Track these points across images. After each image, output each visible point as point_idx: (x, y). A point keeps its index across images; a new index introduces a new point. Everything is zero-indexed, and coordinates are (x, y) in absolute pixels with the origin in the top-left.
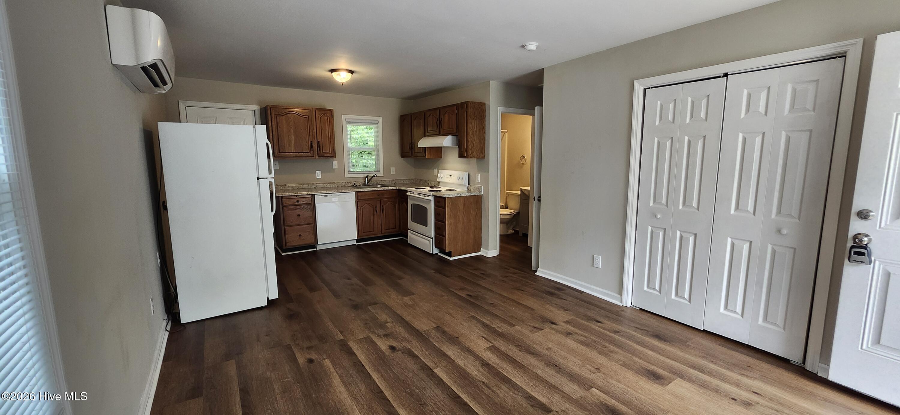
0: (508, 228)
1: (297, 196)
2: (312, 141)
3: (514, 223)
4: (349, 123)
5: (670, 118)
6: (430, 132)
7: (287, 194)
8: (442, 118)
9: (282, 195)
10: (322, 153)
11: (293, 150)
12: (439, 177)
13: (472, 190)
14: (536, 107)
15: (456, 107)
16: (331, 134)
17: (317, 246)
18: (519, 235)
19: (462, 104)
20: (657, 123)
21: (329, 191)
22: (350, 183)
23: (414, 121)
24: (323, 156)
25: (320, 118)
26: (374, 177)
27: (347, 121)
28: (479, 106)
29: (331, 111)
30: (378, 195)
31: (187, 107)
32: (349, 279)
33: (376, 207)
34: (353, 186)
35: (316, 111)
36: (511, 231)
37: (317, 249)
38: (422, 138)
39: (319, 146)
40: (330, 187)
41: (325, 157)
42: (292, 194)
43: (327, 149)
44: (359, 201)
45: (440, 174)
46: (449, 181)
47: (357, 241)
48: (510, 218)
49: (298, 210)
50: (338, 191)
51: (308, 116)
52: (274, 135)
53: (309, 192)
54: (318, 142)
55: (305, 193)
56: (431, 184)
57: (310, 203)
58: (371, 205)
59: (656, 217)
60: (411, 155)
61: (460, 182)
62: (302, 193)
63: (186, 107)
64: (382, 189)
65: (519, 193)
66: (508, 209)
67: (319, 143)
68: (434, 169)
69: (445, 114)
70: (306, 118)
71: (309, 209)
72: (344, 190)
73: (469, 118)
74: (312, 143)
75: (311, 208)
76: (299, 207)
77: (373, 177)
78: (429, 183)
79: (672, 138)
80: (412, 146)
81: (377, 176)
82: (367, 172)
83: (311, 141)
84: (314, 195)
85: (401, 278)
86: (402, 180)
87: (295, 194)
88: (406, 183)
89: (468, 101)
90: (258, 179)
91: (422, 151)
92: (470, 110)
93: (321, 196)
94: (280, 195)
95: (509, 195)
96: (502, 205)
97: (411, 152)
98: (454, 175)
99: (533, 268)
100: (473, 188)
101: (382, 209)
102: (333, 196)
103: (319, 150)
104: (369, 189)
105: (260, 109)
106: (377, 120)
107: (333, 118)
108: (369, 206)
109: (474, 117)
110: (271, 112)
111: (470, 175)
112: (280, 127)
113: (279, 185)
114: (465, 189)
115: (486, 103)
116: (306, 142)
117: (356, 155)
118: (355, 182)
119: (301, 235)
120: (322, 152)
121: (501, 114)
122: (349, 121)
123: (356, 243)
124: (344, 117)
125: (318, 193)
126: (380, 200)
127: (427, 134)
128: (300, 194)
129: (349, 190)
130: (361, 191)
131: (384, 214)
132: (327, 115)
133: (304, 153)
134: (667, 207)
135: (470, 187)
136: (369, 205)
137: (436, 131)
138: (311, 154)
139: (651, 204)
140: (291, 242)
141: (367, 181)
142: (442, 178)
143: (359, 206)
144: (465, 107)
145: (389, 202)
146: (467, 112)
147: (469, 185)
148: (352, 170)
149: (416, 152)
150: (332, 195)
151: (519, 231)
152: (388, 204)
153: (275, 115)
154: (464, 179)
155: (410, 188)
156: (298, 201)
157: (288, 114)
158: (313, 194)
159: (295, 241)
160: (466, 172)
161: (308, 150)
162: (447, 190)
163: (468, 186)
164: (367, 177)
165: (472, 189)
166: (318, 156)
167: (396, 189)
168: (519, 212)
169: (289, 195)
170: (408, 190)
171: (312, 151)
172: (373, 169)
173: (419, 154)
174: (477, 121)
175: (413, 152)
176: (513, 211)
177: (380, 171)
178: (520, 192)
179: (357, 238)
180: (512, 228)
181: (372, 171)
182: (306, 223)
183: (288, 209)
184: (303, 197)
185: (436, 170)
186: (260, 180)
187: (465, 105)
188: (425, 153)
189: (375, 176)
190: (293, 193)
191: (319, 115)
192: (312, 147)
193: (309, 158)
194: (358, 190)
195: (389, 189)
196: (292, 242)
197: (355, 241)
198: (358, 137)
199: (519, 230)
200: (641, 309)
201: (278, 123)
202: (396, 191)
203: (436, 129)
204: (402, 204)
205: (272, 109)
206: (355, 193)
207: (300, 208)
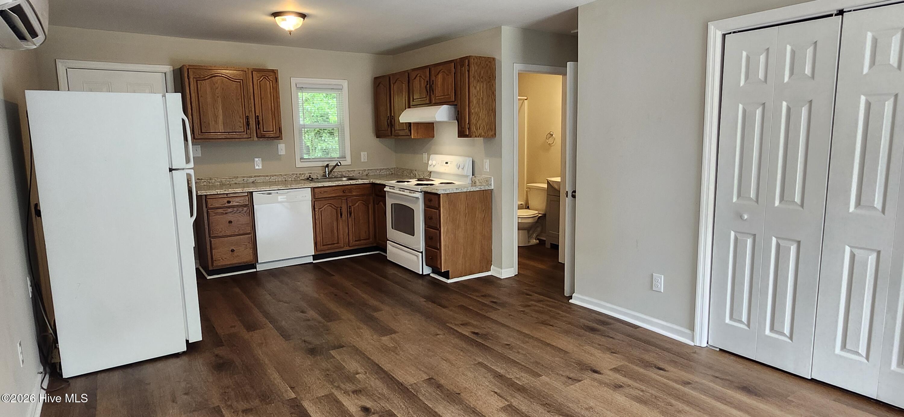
0: (530, 237)
1: (227, 194)
2: (248, 116)
3: (539, 229)
4: (301, 89)
5: (761, 76)
6: (416, 100)
7: (214, 191)
8: (433, 81)
9: (207, 193)
10: (262, 133)
11: (221, 128)
12: (430, 165)
13: (478, 184)
14: (568, 63)
15: (453, 63)
16: (276, 106)
17: (257, 265)
18: (546, 247)
19: (462, 60)
20: (742, 83)
21: (273, 187)
22: (303, 175)
23: (393, 85)
24: (263, 137)
25: (258, 83)
26: (337, 166)
27: (297, 86)
28: (487, 62)
29: (275, 73)
30: (343, 192)
31: (68, 69)
32: (303, 312)
33: (340, 209)
34: (308, 179)
35: (253, 72)
36: (534, 241)
37: (258, 270)
38: (406, 109)
39: (258, 123)
40: (274, 180)
41: (267, 138)
42: (221, 192)
43: (269, 127)
44: (316, 201)
45: (431, 160)
46: (445, 170)
47: (315, 257)
48: (533, 222)
49: (230, 215)
50: (285, 187)
51: (242, 80)
52: (193, 109)
53: (245, 189)
54: (257, 117)
55: (239, 190)
56: (419, 175)
57: (246, 205)
58: (333, 206)
59: (741, 218)
60: (390, 134)
61: (460, 172)
62: (235, 190)
63: (66, 69)
64: (350, 184)
65: (545, 186)
66: (529, 209)
67: (258, 119)
68: (424, 153)
69: (438, 74)
70: (239, 83)
71: (245, 212)
72: (294, 186)
73: (472, 79)
74: (248, 119)
75: (248, 211)
76: (230, 210)
77: (335, 167)
78: (417, 174)
79: (764, 104)
80: (391, 121)
81: (342, 164)
82: (327, 160)
83: (246, 115)
84: (252, 192)
85: (377, 310)
86: (378, 169)
87: (225, 191)
88: (383, 174)
89: (471, 56)
90: (171, 170)
91: (405, 129)
92: (473, 68)
93: (262, 194)
94: (203, 193)
95: (530, 190)
96: (521, 204)
97: (389, 129)
98: (452, 162)
99: (567, 294)
100: (479, 180)
101: (350, 212)
102: (279, 194)
103: (259, 128)
104: (330, 183)
105: (173, 70)
106: (341, 85)
107: (277, 83)
108: (330, 208)
109: (480, 78)
110: (188, 76)
111: (474, 161)
112: (201, 96)
113: (202, 179)
114: (468, 181)
115: (497, 57)
116: (240, 117)
117: (312, 135)
118: (311, 173)
119: (234, 250)
120: (262, 131)
121: (519, 73)
122: (301, 86)
123: (314, 260)
124: (294, 81)
125: (258, 189)
126: (347, 199)
127: (412, 103)
128: (232, 192)
129: (303, 185)
130: (319, 186)
131: (352, 219)
132: (269, 77)
133: (237, 133)
134: (758, 204)
135: (474, 178)
136: (332, 207)
137: (425, 99)
138: (247, 134)
139: (735, 199)
140: (219, 260)
141: (327, 173)
142: (434, 166)
143: (316, 207)
144: (467, 64)
145: (359, 202)
146: (468, 71)
147: (473, 175)
148: (306, 156)
149: (396, 130)
150: (277, 192)
151: (545, 241)
152: (358, 205)
153: (195, 79)
154: (466, 169)
155: (389, 181)
156: (229, 202)
157: (213, 78)
158: (250, 192)
159: (225, 258)
160: (469, 156)
161: (243, 128)
162: (441, 183)
163: (472, 177)
164: (327, 166)
165: (477, 181)
166: (257, 137)
167: (369, 182)
168: (546, 214)
169: (216, 193)
170: (386, 184)
171: (248, 129)
172: (336, 155)
173: (401, 133)
174: (483, 84)
175: (393, 129)
176: (537, 212)
177: (345, 158)
178: (547, 184)
179: (314, 254)
180: (537, 236)
181: (335, 158)
182: (241, 232)
183: (214, 213)
184: (236, 196)
185: (425, 155)
186: (173, 171)
187: (467, 61)
188: (410, 131)
189: (339, 164)
190: (222, 190)
191: (257, 79)
192: (248, 124)
193: (244, 140)
194: (315, 185)
195: (360, 183)
196: (222, 260)
197: (312, 257)
198: (315, 109)
199: (545, 239)
200: (721, 350)
201: (199, 90)
202: (369, 185)
203: (424, 97)
204: (377, 204)
205: (190, 70)
206: (310, 189)
207: (233, 211)
